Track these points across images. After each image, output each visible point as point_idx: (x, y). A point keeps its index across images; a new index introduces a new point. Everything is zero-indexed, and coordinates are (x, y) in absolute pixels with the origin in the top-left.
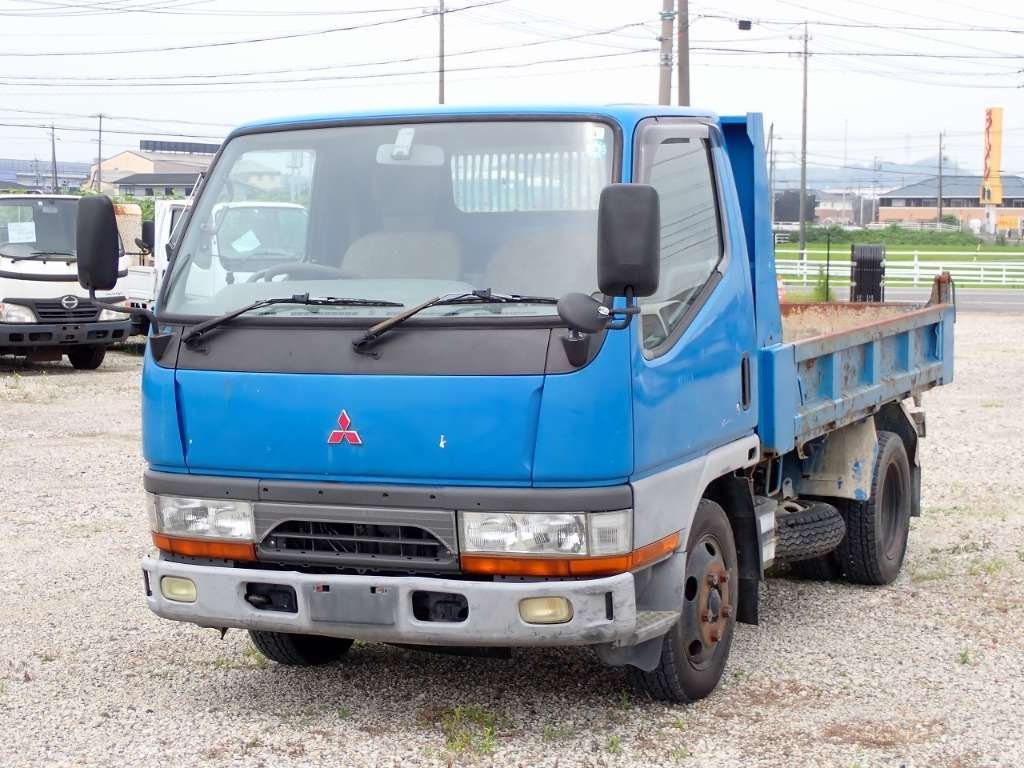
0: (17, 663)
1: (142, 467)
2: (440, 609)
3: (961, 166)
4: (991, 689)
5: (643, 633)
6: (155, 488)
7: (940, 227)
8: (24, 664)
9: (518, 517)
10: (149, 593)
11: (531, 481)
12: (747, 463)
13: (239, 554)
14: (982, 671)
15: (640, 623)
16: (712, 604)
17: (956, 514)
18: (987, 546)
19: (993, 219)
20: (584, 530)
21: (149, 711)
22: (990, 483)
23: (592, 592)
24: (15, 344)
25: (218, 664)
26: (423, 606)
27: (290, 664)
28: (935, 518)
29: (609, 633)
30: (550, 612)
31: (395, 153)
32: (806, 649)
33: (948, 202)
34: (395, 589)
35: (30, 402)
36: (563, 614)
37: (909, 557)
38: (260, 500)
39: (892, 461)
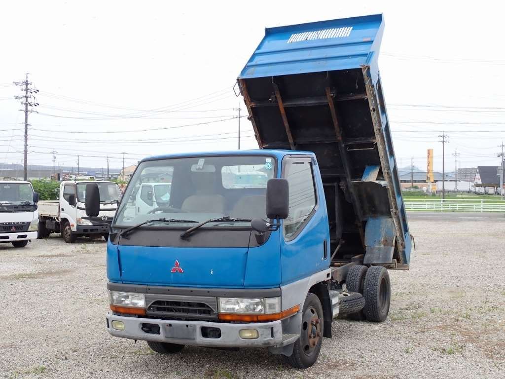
0: (64, 353)
1: (106, 281)
2: (212, 333)
3: (420, 169)
4: (416, 363)
5: (286, 342)
6: (111, 288)
7: (412, 190)
8: (66, 353)
9: (239, 300)
10: (108, 327)
11: (243, 286)
12: (326, 279)
13: (140, 312)
14: (414, 356)
15: (284, 338)
16: (313, 332)
17: (410, 295)
18: (420, 307)
19: (431, 187)
20: (263, 304)
21: (108, 372)
22: (423, 283)
23: (266, 327)
24: (85, 233)
25: (136, 353)
26: (205, 332)
27: (162, 353)
28: (402, 296)
29: (272, 343)
30: (251, 335)
31: (197, 168)
32: (350, 347)
33: (415, 181)
34: (195, 326)
35: (89, 253)
36: (255, 335)
37: (391, 311)
38: (147, 293)
39: (383, 277)
